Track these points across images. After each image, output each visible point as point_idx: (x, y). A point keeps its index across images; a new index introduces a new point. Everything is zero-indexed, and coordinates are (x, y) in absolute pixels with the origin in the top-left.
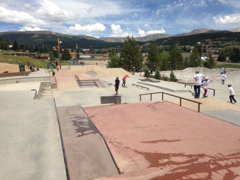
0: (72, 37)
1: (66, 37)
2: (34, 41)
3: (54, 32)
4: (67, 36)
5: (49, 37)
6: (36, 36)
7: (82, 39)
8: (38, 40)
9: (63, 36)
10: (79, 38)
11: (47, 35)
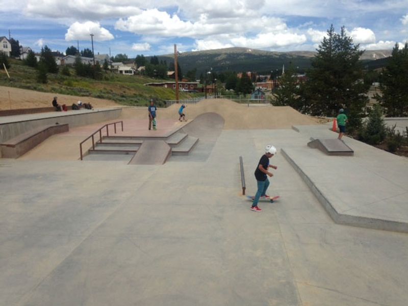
0: (278, 55)
1: (269, 56)
2: (219, 65)
3: (250, 49)
4: (271, 54)
5: (242, 57)
6: (224, 56)
7: (296, 57)
8: (224, 63)
9: (265, 54)
10: (291, 56)
11: (238, 55)
